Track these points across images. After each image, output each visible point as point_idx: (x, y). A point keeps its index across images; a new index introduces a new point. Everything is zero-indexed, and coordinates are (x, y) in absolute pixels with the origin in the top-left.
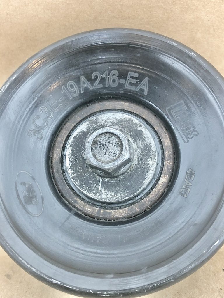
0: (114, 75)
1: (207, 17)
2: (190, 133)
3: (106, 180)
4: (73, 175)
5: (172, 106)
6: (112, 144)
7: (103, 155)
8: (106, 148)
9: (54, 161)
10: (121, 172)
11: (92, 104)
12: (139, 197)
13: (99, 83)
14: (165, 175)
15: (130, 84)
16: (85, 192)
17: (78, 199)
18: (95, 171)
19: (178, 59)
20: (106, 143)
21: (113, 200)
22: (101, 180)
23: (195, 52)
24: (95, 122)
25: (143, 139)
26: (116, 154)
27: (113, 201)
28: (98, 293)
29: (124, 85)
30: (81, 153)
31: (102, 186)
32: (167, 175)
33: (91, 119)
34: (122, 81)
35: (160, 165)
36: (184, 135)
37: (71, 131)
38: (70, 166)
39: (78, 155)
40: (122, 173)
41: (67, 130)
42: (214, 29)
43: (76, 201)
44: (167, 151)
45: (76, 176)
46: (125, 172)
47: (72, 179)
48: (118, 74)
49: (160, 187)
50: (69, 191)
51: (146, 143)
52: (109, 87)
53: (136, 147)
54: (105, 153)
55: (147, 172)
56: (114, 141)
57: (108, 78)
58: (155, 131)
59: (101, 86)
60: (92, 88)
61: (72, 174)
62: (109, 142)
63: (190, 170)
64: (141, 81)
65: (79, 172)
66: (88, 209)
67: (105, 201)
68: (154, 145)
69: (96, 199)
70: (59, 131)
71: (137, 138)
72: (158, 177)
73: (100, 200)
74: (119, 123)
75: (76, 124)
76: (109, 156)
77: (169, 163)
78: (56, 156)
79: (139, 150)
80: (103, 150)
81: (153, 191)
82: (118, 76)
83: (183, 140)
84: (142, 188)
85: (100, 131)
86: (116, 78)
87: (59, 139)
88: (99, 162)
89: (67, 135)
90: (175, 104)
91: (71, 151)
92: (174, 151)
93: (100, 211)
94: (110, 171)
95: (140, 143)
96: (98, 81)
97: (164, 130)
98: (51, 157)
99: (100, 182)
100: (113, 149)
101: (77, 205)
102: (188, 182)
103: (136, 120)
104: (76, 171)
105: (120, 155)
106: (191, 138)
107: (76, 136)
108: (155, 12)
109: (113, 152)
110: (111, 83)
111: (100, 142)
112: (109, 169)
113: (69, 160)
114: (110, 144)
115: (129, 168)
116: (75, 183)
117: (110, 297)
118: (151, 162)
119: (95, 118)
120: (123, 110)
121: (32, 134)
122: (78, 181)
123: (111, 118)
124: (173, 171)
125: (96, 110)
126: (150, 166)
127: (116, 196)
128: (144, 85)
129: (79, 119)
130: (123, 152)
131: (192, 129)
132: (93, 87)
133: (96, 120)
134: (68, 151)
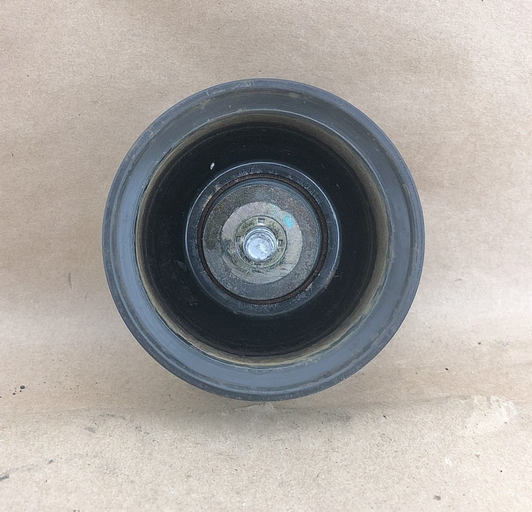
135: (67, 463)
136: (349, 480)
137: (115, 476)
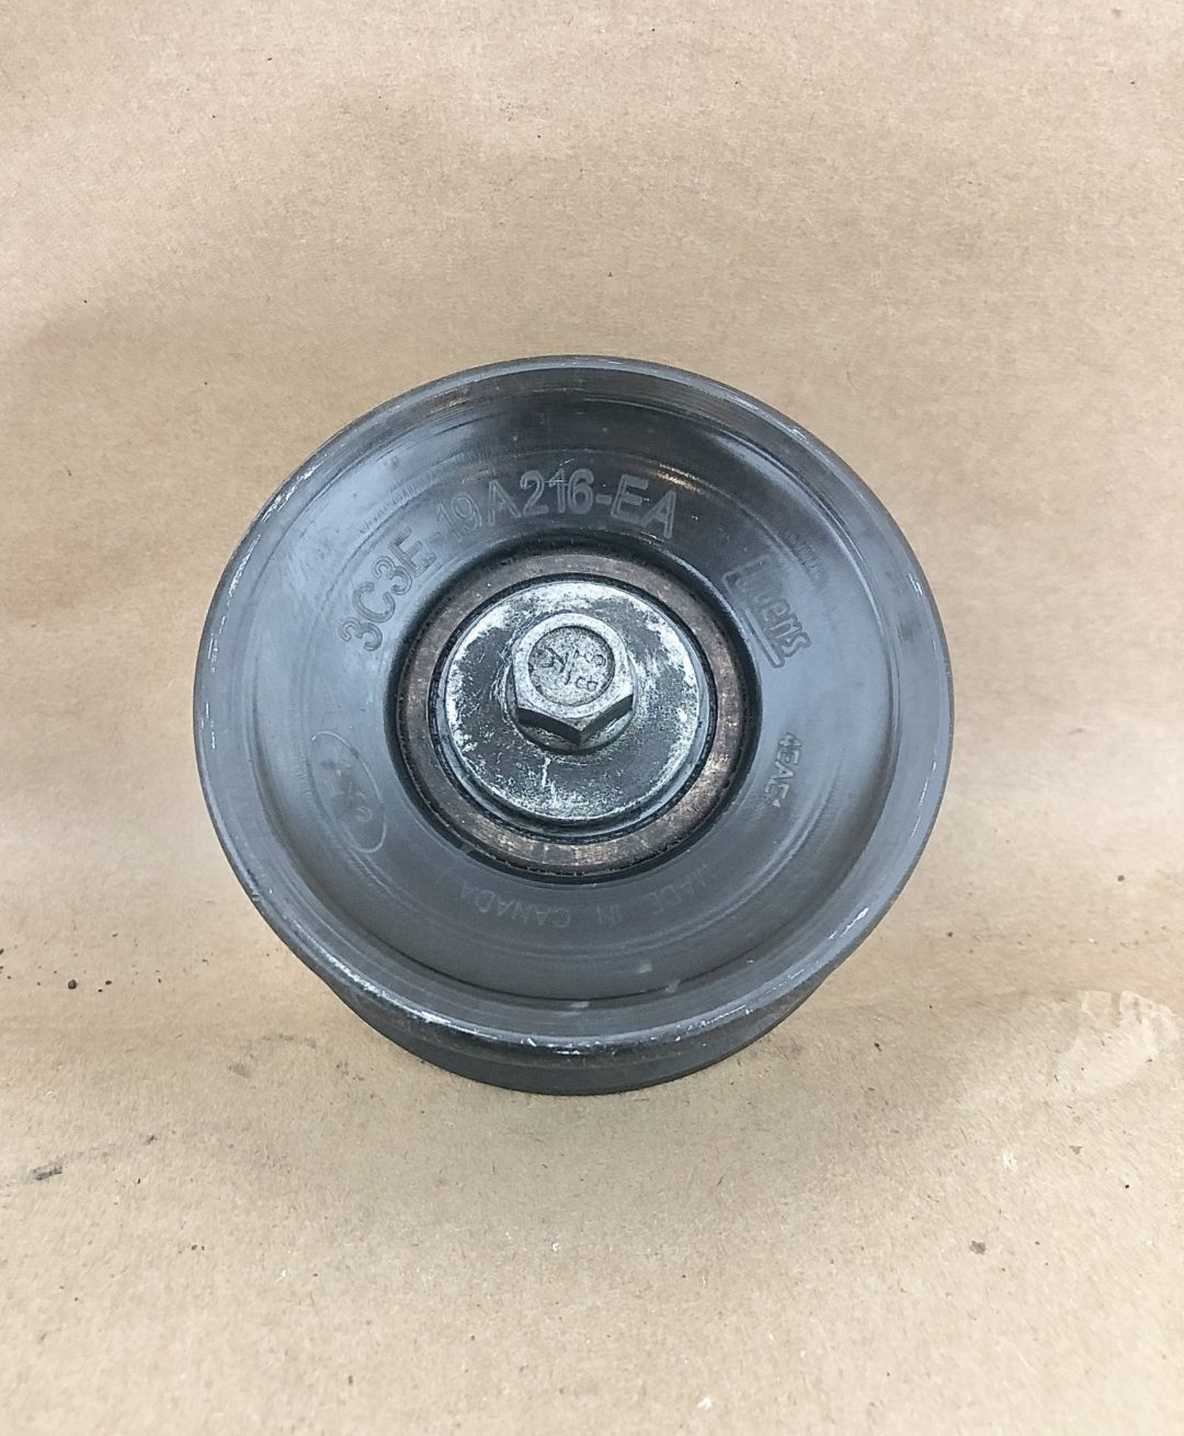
0: (582, 480)
1: (832, 341)
2: (788, 640)
3: (562, 760)
4: (468, 748)
5: (739, 570)
6: (585, 656)
7: (560, 684)
8: (568, 667)
9: (410, 710)
10: (604, 735)
11: (515, 560)
12: (651, 811)
13: (540, 502)
14: (719, 753)
15: (625, 506)
16: (502, 794)
17: (479, 816)
18: (531, 735)
19: (756, 445)
20: (567, 654)
21: (580, 815)
22: (548, 761)
23: (802, 430)
24: (530, 606)
25: (663, 654)
26: (597, 683)
27: (579, 818)
28: (551, 1046)
29: (606, 509)
30: (489, 688)
31: (550, 777)
32: (725, 754)
33: (516, 596)
34: (605, 500)
35: (706, 725)
36: (773, 646)
37: (456, 631)
38: (460, 722)
39: (481, 693)
40: (606, 739)
41: (444, 629)
42: (848, 373)
43: (472, 822)
44: (724, 689)
45: (477, 750)
46: (615, 739)
47: (465, 759)
48: (592, 479)
49: (705, 786)
50: (452, 793)
51: (670, 663)
52: (565, 513)
53: (644, 675)
54: (564, 681)
55: (674, 742)
56: (590, 650)
57: (564, 488)
58: (693, 638)
59: (545, 509)
60: (520, 515)
61: (465, 744)
62: (577, 651)
63: (789, 737)
64: (656, 501)
65: (486, 739)
66: (508, 842)
67: (559, 817)
68: (691, 673)
69: (533, 811)
70: (423, 632)
71: (646, 650)
72: (700, 760)
73: (544, 815)
74: (596, 609)
75: (472, 613)
76: (578, 687)
77: (730, 724)
78: (415, 699)
79: (651, 683)
80: (562, 671)
81: (687, 796)
82: (591, 486)
83: (770, 660)
84: (660, 785)
85: (553, 623)
86: (587, 491)
87: (423, 651)
88: (551, 703)
89: (446, 640)
90: (749, 565)
91: (461, 683)
92: (744, 690)
93: (543, 848)
94: (580, 727)
95: (654, 666)
96: (537, 495)
97: (717, 635)
98: (401, 702)
99: (545, 766)
100: (587, 670)
101: (474, 832)
102: (782, 768)
103: (642, 606)
104: (476, 737)
105: (605, 687)
106: (791, 654)
107: (475, 642)
108: (689, 320)
109: (588, 679)
110: (573, 502)
111: (551, 650)
112: (578, 721)
113: (457, 707)
114: (581, 659)
115: (624, 729)
116: (475, 769)
117: (582, 1056)
118: (683, 716)
119: (527, 595)
120: (604, 577)
121: (351, 630)
122: (483, 763)
123: (573, 596)
124: (741, 743)
125: (528, 576)
126: (681, 726)
127: (587, 803)
128: (664, 511)
129: (480, 599)
130: (616, 679)
131: (793, 629)
132: (521, 511)
133: (532, 600)
134: (453, 684)
135: (184, 1142)
136: (787, 1193)
137: (286, 1173)
